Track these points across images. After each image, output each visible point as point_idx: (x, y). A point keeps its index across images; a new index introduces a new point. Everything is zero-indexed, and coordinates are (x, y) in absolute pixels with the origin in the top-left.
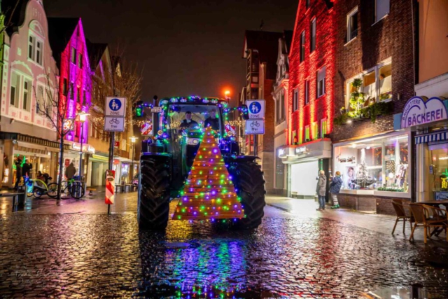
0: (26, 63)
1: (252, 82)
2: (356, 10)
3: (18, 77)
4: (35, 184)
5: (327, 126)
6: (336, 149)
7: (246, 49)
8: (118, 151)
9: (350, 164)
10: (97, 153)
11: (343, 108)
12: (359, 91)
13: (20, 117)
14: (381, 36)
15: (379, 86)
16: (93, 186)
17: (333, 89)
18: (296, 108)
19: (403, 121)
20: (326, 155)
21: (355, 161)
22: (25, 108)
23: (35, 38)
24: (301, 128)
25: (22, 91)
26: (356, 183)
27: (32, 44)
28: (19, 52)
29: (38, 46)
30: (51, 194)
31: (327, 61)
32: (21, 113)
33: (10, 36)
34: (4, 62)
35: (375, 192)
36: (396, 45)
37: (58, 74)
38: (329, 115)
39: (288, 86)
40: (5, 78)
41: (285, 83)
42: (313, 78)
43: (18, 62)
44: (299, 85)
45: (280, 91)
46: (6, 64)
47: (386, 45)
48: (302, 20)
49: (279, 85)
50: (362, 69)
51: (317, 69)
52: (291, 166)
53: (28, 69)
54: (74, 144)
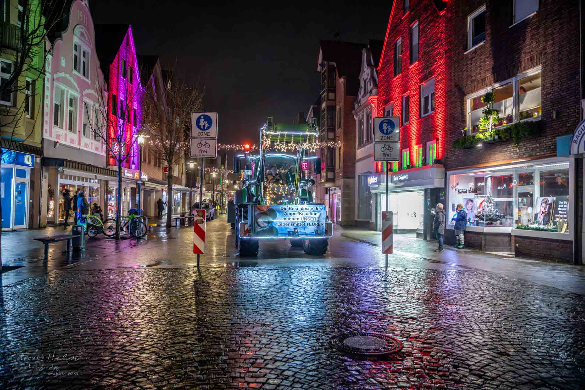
0: (71, 75)
1: (328, 99)
2: (481, 10)
3: (62, 92)
4: (89, 221)
5: (436, 150)
6: (451, 177)
10: (150, 180)
11: (466, 128)
13: (66, 140)
15: (518, 102)
17: (446, 106)
19: (575, 145)
20: (438, 184)
22: (70, 129)
23: (80, 46)
25: (67, 109)
27: (77, 54)
28: (63, 63)
29: (84, 56)
30: (108, 233)
31: (436, 73)
32: (66, 135)
33: (52, 43)
34: (46, 73)
37: (106, 89)
38: (440, 137)
39: (376, 103)
40: (47, 93)
41: (373, 100)
42: (415, 93)
43: (62, 75)
44: (393, 102)
45: (365, 110)
46: (48, 76)
47: (532, 51)
48: (396, 27)
49: (363, 102)
50: (492, 82)
51: (421, 82)
52: (380, 195)
53: (73, 81)
54: (126, 170)
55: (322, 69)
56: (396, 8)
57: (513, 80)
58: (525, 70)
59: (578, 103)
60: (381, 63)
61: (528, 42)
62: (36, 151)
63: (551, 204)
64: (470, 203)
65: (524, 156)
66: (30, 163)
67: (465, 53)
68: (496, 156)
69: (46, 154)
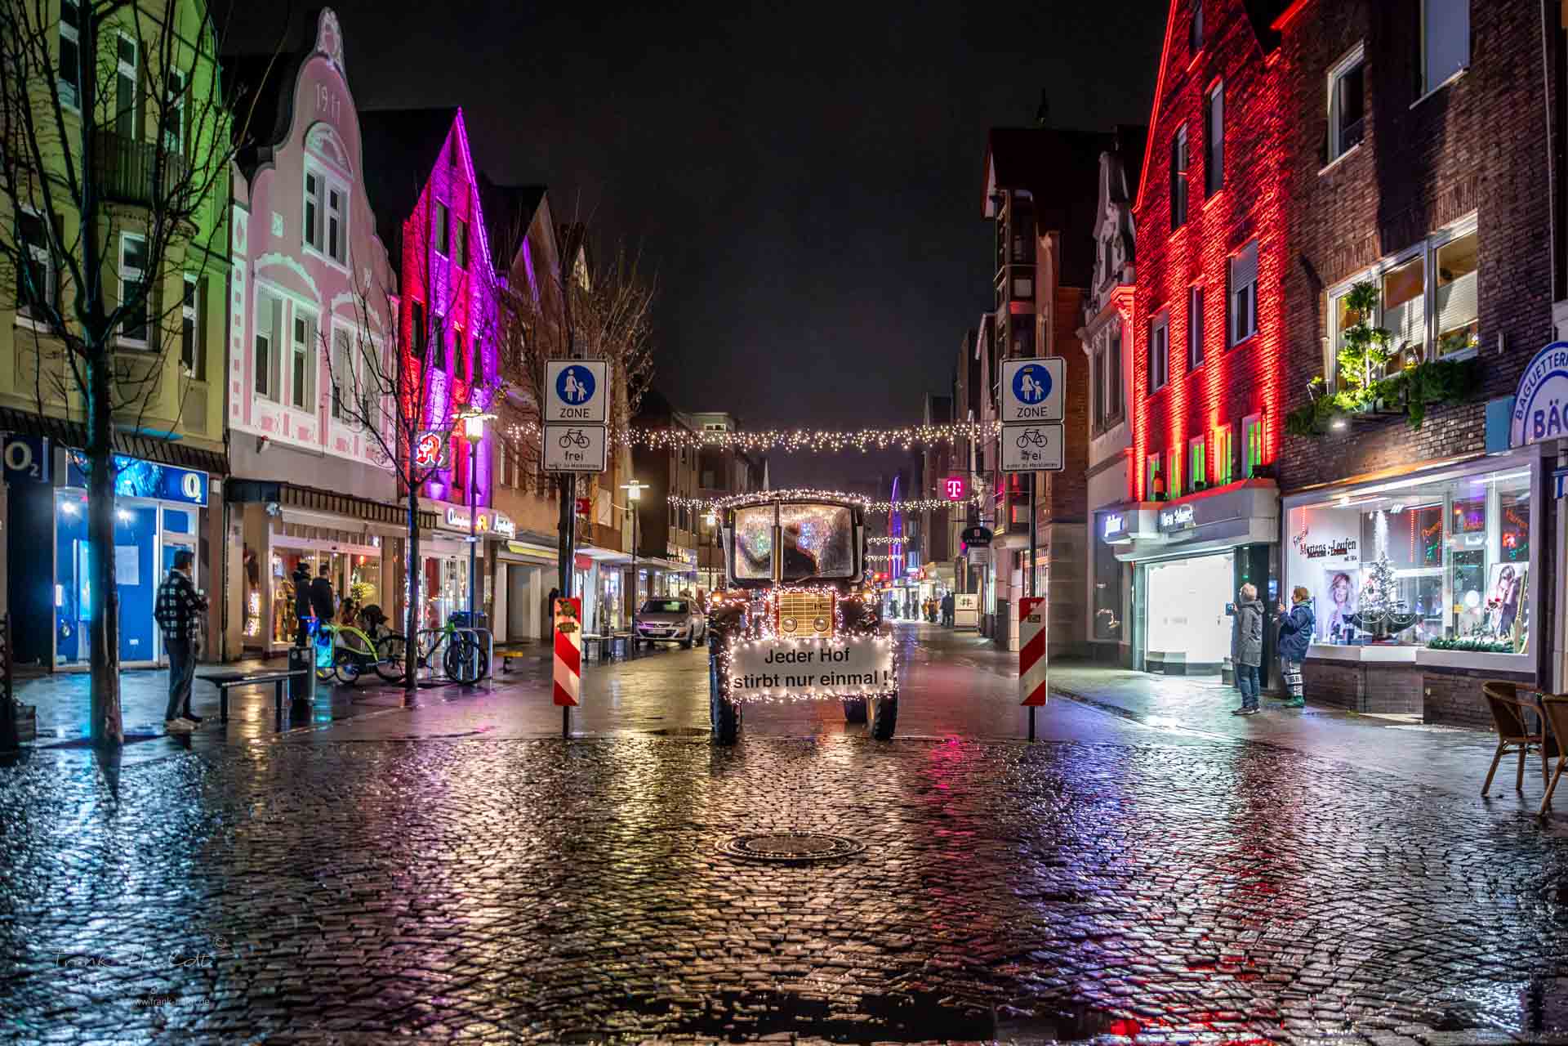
0: (299, 259)
1: (1014, 298)
2: (1357, 54)
3: (277, 305)
4: (340, 641)
5: (1261, 439)
6: (1292, 514)
7: (991, 190)
8: (588, 529)
9: (1337, 563)
10: (522, 536)
11: (1317, 380)
12: (1371, 323)
13: (286, 433)
14: (1443, 142)
15: (1434, 308)
16: (514, 640)
17: (1281, 317)
18: (1161, 382)
19: (1518, 424)
20: (1259, 532)
21: (1355, 552)
22: (298, 400)
23: (322, 179)
24: (1178, 447)
25: (288, 347)
26: (1359, 625)
27: (314, 200)
28: (278, 227)
29: (334, 204)
30: (387, 670)
31: (1261, 226)
32: (286, 417)
33: (250, 179)
34: (234, 259)
35: (1418, 653)
36: (1490, 173)
37: (395, 290)
38: (1269, 402)
39: (1132, 307)
40: (238, 309)
41: (1122, 298)
42: (1215, 281)
43: (274, 259)
44: (1168, 303)
45: (1107, 326)
46: (239, 265)
47: (1457, 173)
48: (1176, 91)
49: (1102, 304)
50: (1379, 252)
51: (1229, 251)
52: (1143, 569)
53: (305, 276)
54: (451, 510)
55: (998, 210)
56: (1175, 42)
57: (1422, 249)
58: (1446, 221)
59: (1547, 312)
60: (1141, 194)
61: (1449, 149)
62: (211, 463)
63: (1518, 581)
64: (1343, 583)
65: (1444, 453)
66: (196, 494)
67: (1320, 174)
68: (1388, 453)
69: (236, 471)
